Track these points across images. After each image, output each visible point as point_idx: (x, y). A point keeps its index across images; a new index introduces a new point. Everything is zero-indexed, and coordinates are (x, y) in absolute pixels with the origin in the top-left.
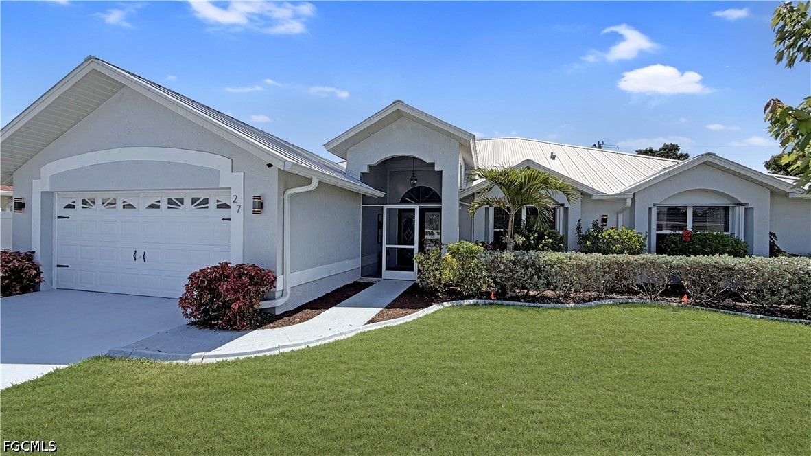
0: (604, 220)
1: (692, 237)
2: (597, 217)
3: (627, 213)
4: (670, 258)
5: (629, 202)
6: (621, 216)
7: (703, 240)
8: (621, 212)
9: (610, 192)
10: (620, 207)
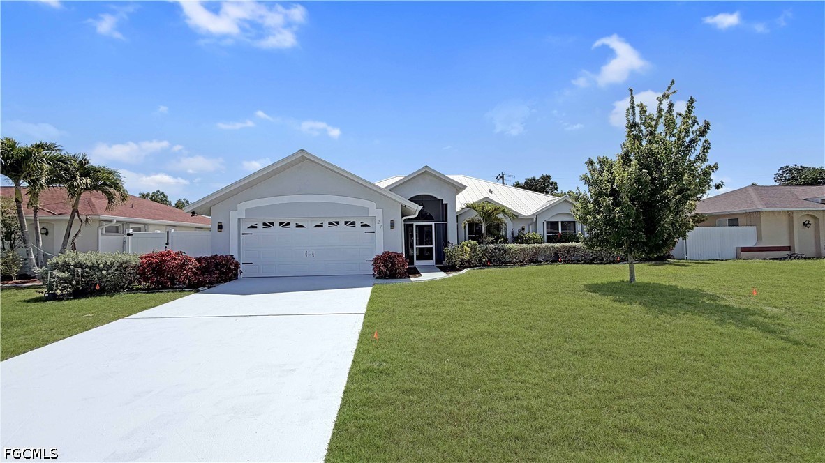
0: (523, 229)
1: (561, 236)
2: (520, 228)
3: (533, 225)
4: (554, 245)
5: (535, 219)
6: (530, 227)
7: (565, 236)
8: (531, 224)
9: (526, 215)
10: (530, 222)
